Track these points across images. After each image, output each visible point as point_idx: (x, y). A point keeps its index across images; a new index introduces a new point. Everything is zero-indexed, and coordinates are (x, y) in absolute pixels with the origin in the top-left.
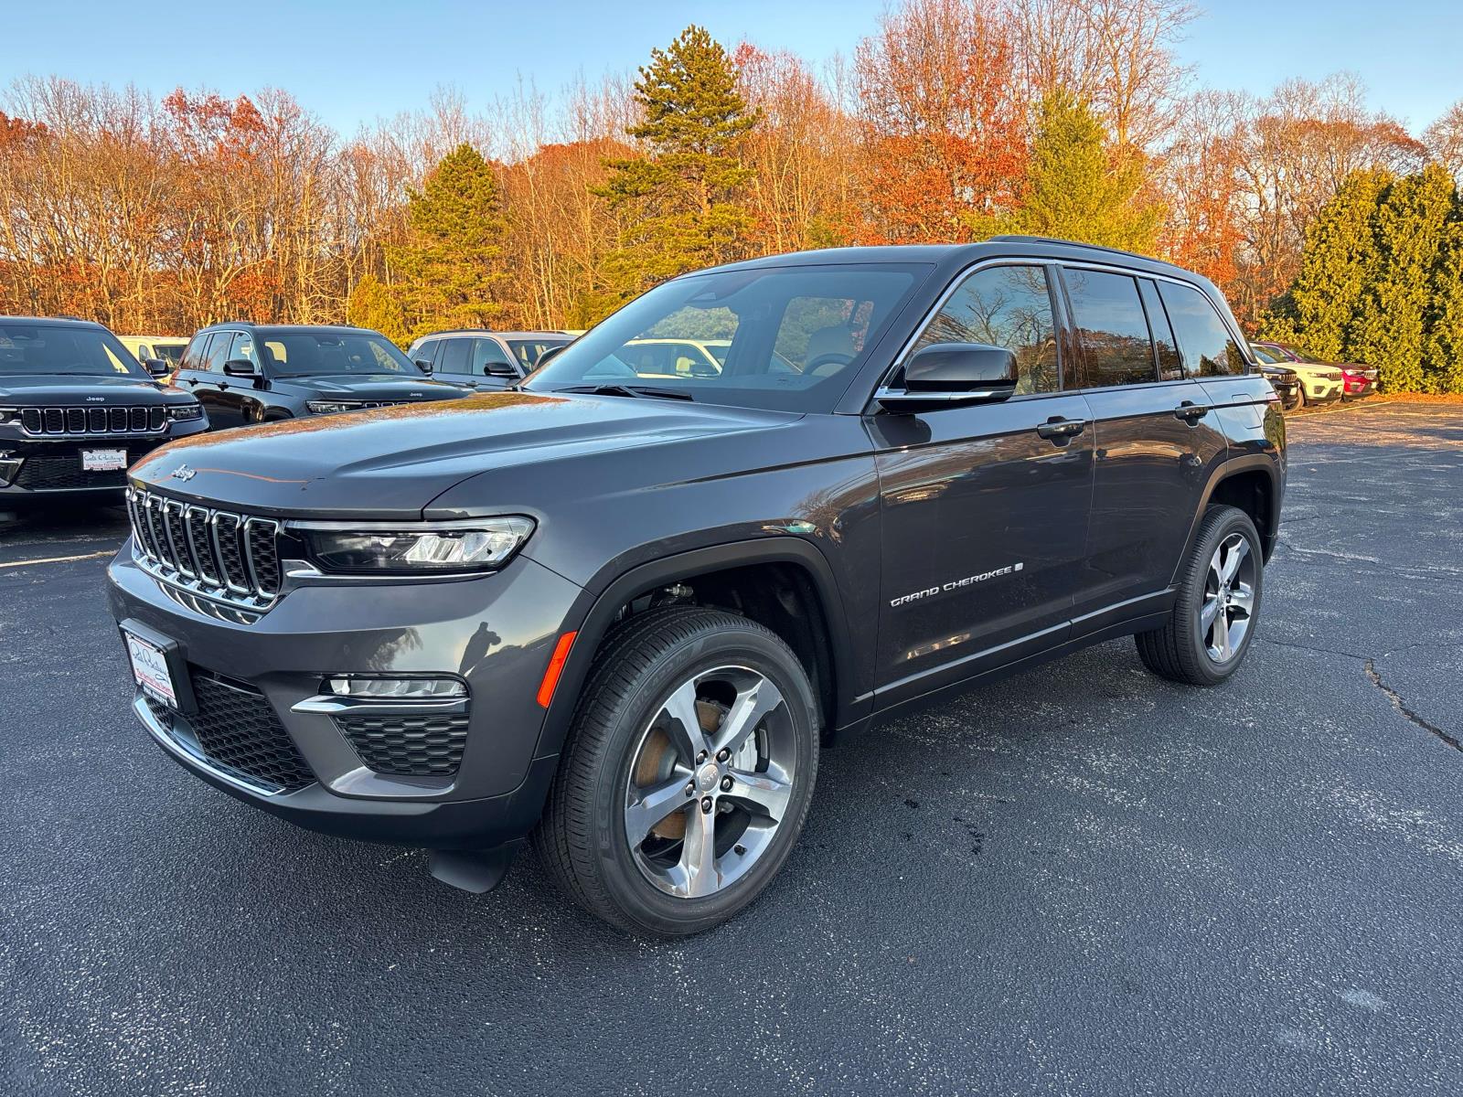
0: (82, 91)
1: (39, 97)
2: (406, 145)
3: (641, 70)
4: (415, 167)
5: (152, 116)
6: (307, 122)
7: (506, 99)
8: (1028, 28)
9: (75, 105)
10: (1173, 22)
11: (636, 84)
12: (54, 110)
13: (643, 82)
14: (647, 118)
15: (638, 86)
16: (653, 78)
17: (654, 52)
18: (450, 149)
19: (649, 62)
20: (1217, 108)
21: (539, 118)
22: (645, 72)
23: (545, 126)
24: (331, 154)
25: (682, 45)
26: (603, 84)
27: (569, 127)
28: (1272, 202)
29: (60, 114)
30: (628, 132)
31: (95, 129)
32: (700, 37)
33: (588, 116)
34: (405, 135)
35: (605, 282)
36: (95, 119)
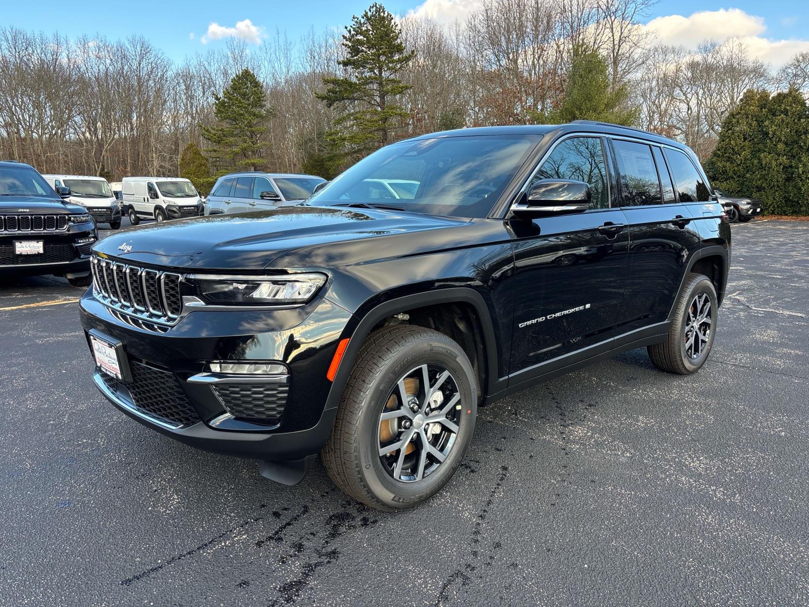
0: (28, 36)
1: (3, 38)
2: (213, 69)
3: (346, 28)
4: (217, 82)
5: (68, 51)
6: (156, 56)
7: (270, 44)
8: (564, 7)
9: (24, 44)
10: (644, 6)
11: (343, 36)
12: (12, 47)
13: (348, 35)
14: (350, 55)
15: (344, 37)
16: (353, 32)
17: (354, 18)
18: (237, 72)
19: (351, 23)
20: (666, 56)
21: (288, 55)
22: (348, 29)
23: (292, 60)
24: (169, 73)
25: (369, 14)
26: (324, 36)
27: (305, 61)
28: (695, 109)
29: (15, 48)
30: (339, 63)
31: (36, 58)
32: (380, 9)
33: (316, 54)
34: (212, 64)
35: (324, 148)
36: (36, 52)
